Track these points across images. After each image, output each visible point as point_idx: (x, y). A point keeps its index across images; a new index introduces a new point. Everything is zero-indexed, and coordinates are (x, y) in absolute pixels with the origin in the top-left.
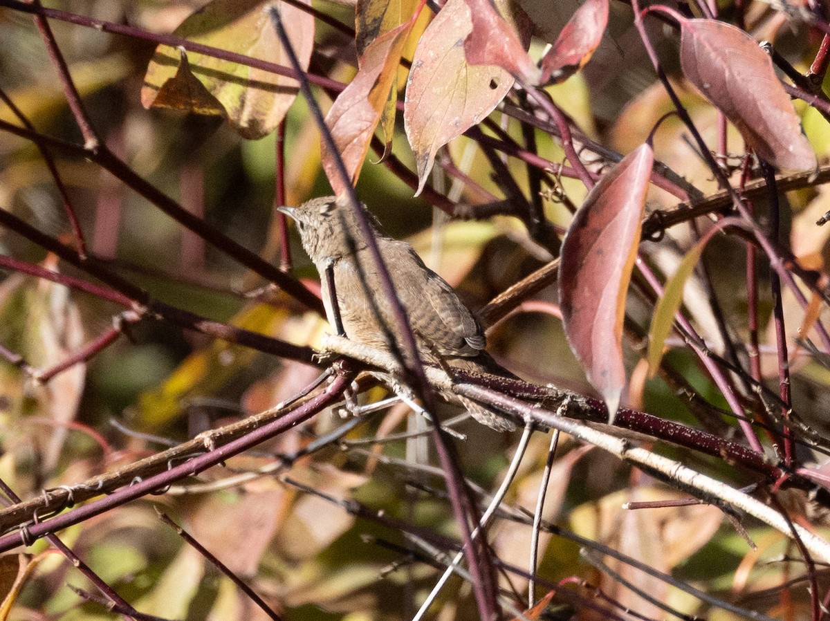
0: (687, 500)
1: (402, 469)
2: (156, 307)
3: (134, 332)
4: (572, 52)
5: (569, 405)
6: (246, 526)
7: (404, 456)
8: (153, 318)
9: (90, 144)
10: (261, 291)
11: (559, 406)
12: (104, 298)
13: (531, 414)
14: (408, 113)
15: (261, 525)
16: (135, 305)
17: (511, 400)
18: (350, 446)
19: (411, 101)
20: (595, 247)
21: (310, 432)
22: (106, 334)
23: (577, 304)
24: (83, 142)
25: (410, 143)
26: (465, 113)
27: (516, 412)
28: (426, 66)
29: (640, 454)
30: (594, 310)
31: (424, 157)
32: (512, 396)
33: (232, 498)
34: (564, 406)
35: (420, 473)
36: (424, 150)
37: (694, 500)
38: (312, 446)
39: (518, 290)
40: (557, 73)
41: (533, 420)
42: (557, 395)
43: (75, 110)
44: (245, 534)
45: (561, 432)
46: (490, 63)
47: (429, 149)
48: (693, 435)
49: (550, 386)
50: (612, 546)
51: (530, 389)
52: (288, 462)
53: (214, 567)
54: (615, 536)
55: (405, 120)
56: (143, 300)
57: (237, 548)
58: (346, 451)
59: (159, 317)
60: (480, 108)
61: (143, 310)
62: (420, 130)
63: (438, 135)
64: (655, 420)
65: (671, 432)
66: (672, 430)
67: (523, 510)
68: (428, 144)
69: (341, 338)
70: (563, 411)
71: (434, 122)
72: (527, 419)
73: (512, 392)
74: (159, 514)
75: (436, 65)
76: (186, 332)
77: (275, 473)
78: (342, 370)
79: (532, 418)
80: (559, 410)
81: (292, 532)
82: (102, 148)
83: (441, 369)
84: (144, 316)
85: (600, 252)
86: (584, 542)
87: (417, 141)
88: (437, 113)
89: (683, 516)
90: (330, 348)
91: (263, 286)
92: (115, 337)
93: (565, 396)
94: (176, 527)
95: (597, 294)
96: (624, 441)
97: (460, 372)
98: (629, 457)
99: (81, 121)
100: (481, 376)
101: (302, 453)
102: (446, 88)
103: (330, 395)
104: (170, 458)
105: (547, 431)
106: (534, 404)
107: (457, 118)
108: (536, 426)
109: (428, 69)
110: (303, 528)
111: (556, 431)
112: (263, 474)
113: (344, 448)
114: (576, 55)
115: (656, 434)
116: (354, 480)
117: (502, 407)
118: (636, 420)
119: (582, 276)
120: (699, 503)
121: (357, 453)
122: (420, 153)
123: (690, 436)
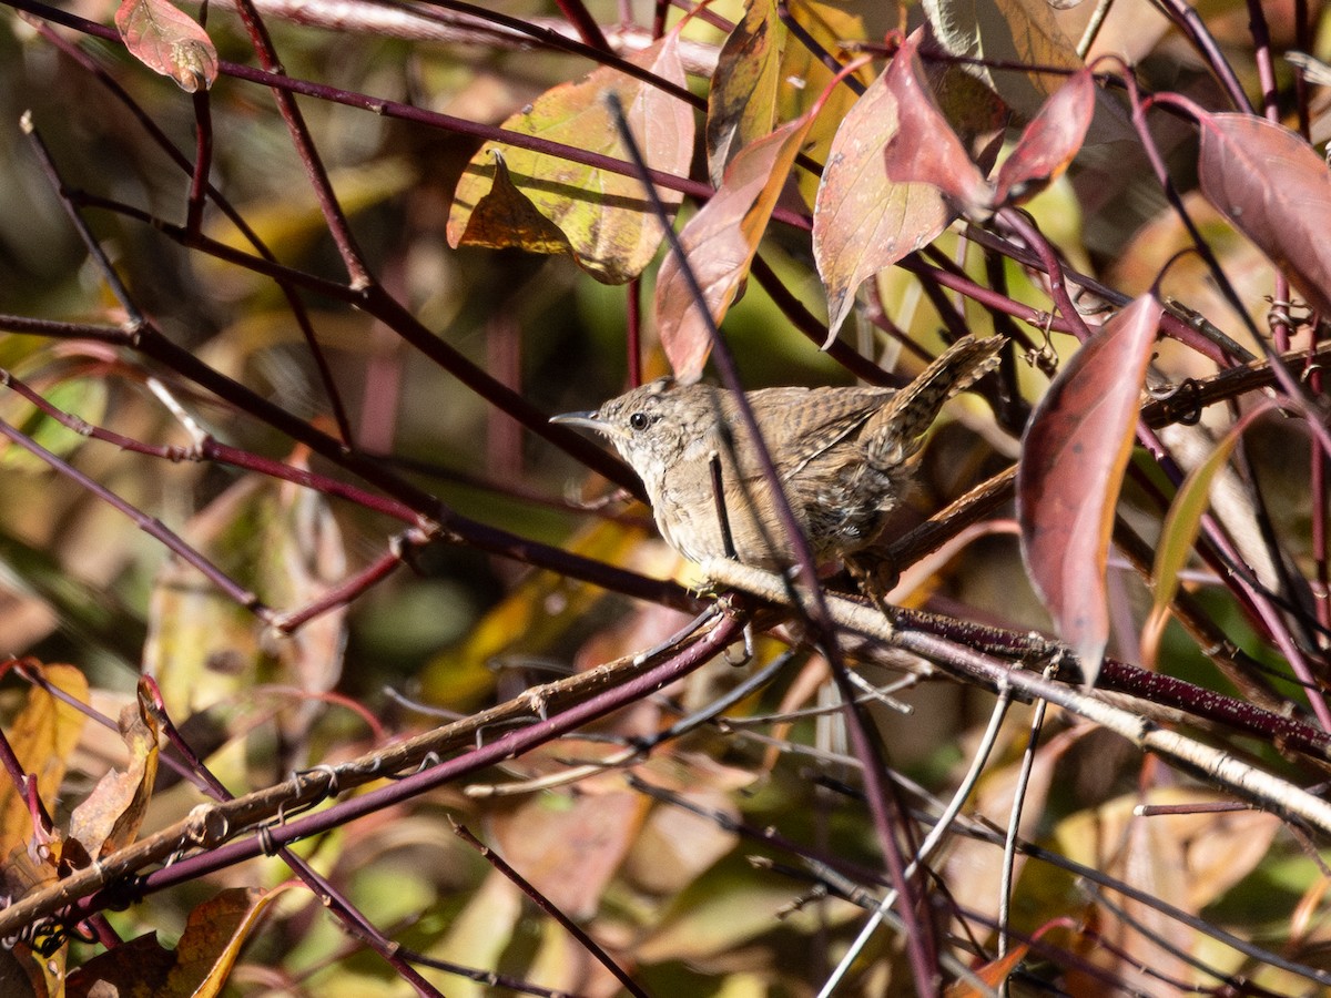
0: (1230, 804)
1: (809, 761)
2: (452, 523)
3: (419, 558)
4: (1040, 160)
5: (1061, 664)
6: (581, 843)
7: (812, 742)
8: (448, 538)
9: (358, 283)
10: (605, 500)
11: (1047, 664)
12: (376, 509)
13: (1008, 676)
14: (819, 229)
15: (602, 843)
16: (421, 520)
17: (979, 656)
18: (735, 727)
19: (824, 211)
20: (1072, 441)
21: (675, 706)
22: (378, 563)
23: (1043, 522)
24: (349, 281)
25: (821, 272)
26: (903, 232)
27: (986, 674)
28: (849, 162)
29: (1166, 739)
30: (1068, 531)
31: (840, 293)
32: (979, 650)
33: (561, 803)
34: (1054, 665)
35: (836, 766)
36: (841, 282)
37: (1239, 804)
38: (680, 725)
39: (988, 489)
40: (1017, 189)
41: (1011, 687)
42: (1044, 647)
43: (336, 234)
44: (580, 857)
45: (1048, 704)
46: (922, 180)
47: (847, 282)
48: (1240, 710)
49: (1032, 635)
50: (1115, 875)
51: (1005, 640)
52: (643, 748)
53: (535, 905)
54: (1120, 858)
55: (814, 238)
56: (433, 512)
57: (567, 877)
58: (726, 733)
59: (457, 537)
60: (927, 226)
61: (433, 527)
62: (836, 253)
63: (861, 262)
64: (1186, 687)
65: (1208, 705)
66: (1209, 702)
67: (985, 821)
68: (846, 274)
69: (729, 561)
70: (1052, 673)
71: (857, 243)
72: (1002, 684)
73: (978, 643)
74: (455, 825)
75: (864, 160)
76: (494, 559)
77: (625, 765)
78: (732, 608)
79: (1009, 683)
80: (1047, 670)
81: (649, 853)
82: (374, 288)
83: (876, 609)
84: (434, 536)
85: (1078, 448)
86: (1077, 870)
87: (830, 269)
88: (861, 230)
89: (1222, 827)
90: (714, 577)
91: (609, 493)
92: (392, 565)
93: (1054, 651)
94: (480, 845)
95: (1072, 507)
96: (1143, 719)
97: (903, 614)
98: (1150, 742)
99: (344, 250)
100: (934, 620)
101: (664, 737)
102: (877, 195)
103: (712, 643)
104: (479, 726)
105: (1030, 702)
106: (1012, 663)
107: (891, 239)
108: (1015, 694)
109: (852, 166)
110: (665, 847)
111: (1041, 702)
112: (609, 766)
113: (725, 729)
114: (1046, 164)
115: (1187, 707)
116: (739, 778)
117: (965, 666)
118: (1157, 687)
119: (1051, 482)
120: (1247, 808)
121: (743, 738)
122: (834, 286)
123: (1235, 711)
